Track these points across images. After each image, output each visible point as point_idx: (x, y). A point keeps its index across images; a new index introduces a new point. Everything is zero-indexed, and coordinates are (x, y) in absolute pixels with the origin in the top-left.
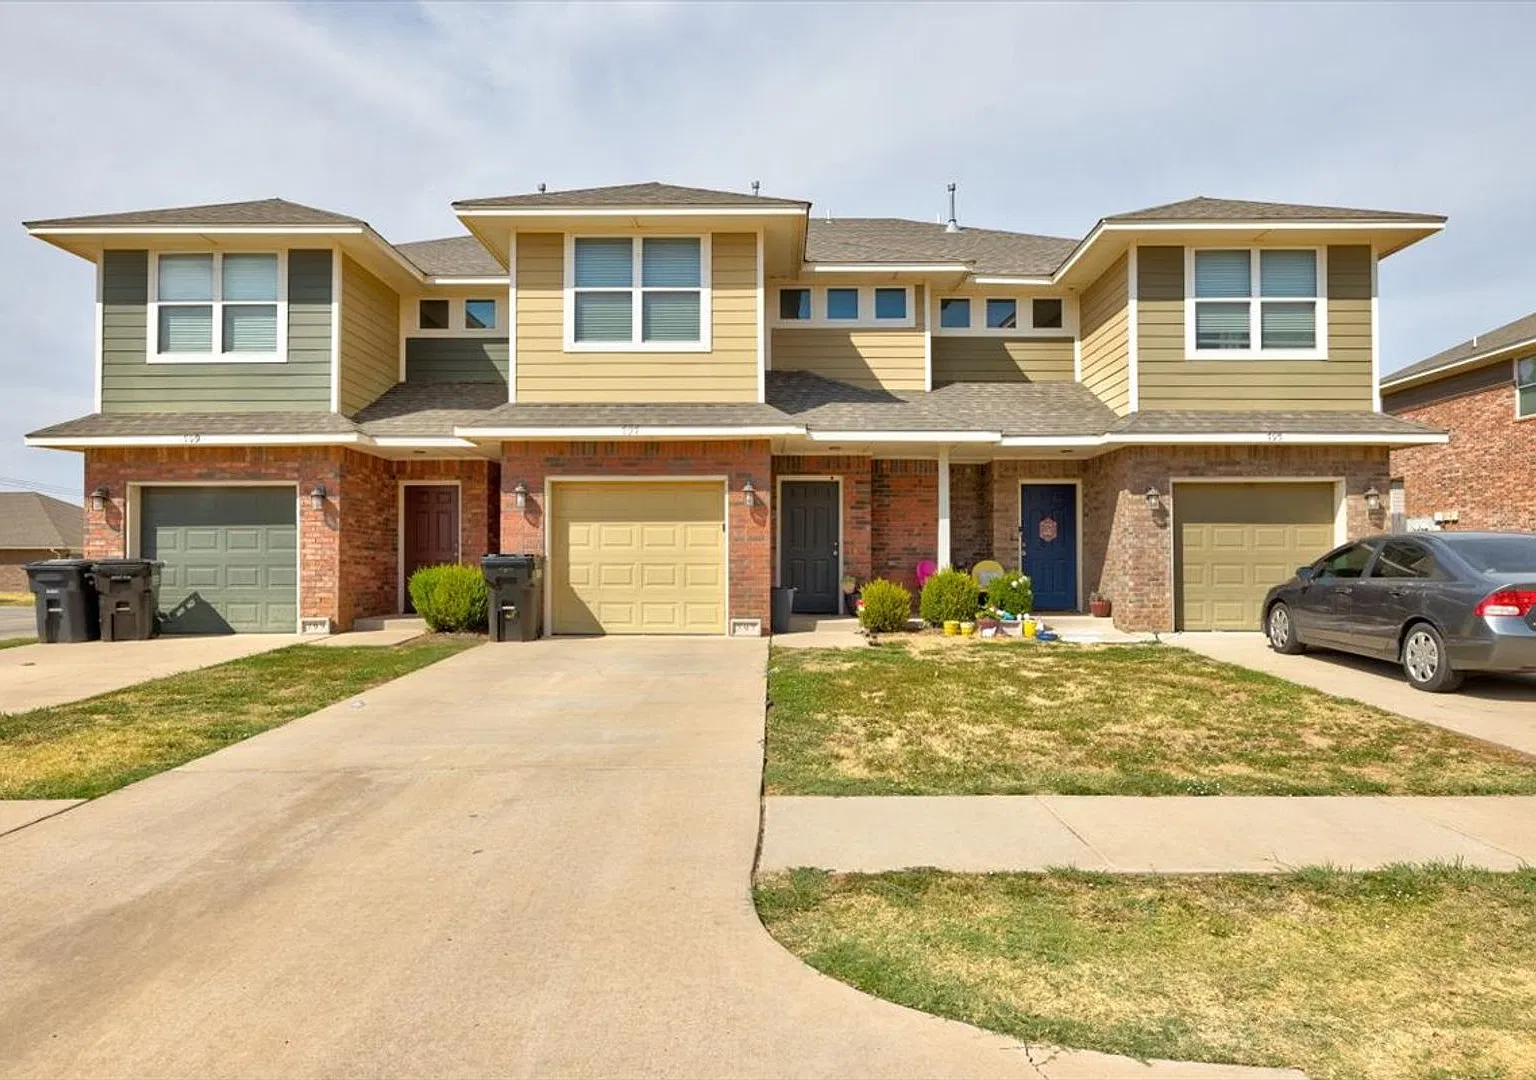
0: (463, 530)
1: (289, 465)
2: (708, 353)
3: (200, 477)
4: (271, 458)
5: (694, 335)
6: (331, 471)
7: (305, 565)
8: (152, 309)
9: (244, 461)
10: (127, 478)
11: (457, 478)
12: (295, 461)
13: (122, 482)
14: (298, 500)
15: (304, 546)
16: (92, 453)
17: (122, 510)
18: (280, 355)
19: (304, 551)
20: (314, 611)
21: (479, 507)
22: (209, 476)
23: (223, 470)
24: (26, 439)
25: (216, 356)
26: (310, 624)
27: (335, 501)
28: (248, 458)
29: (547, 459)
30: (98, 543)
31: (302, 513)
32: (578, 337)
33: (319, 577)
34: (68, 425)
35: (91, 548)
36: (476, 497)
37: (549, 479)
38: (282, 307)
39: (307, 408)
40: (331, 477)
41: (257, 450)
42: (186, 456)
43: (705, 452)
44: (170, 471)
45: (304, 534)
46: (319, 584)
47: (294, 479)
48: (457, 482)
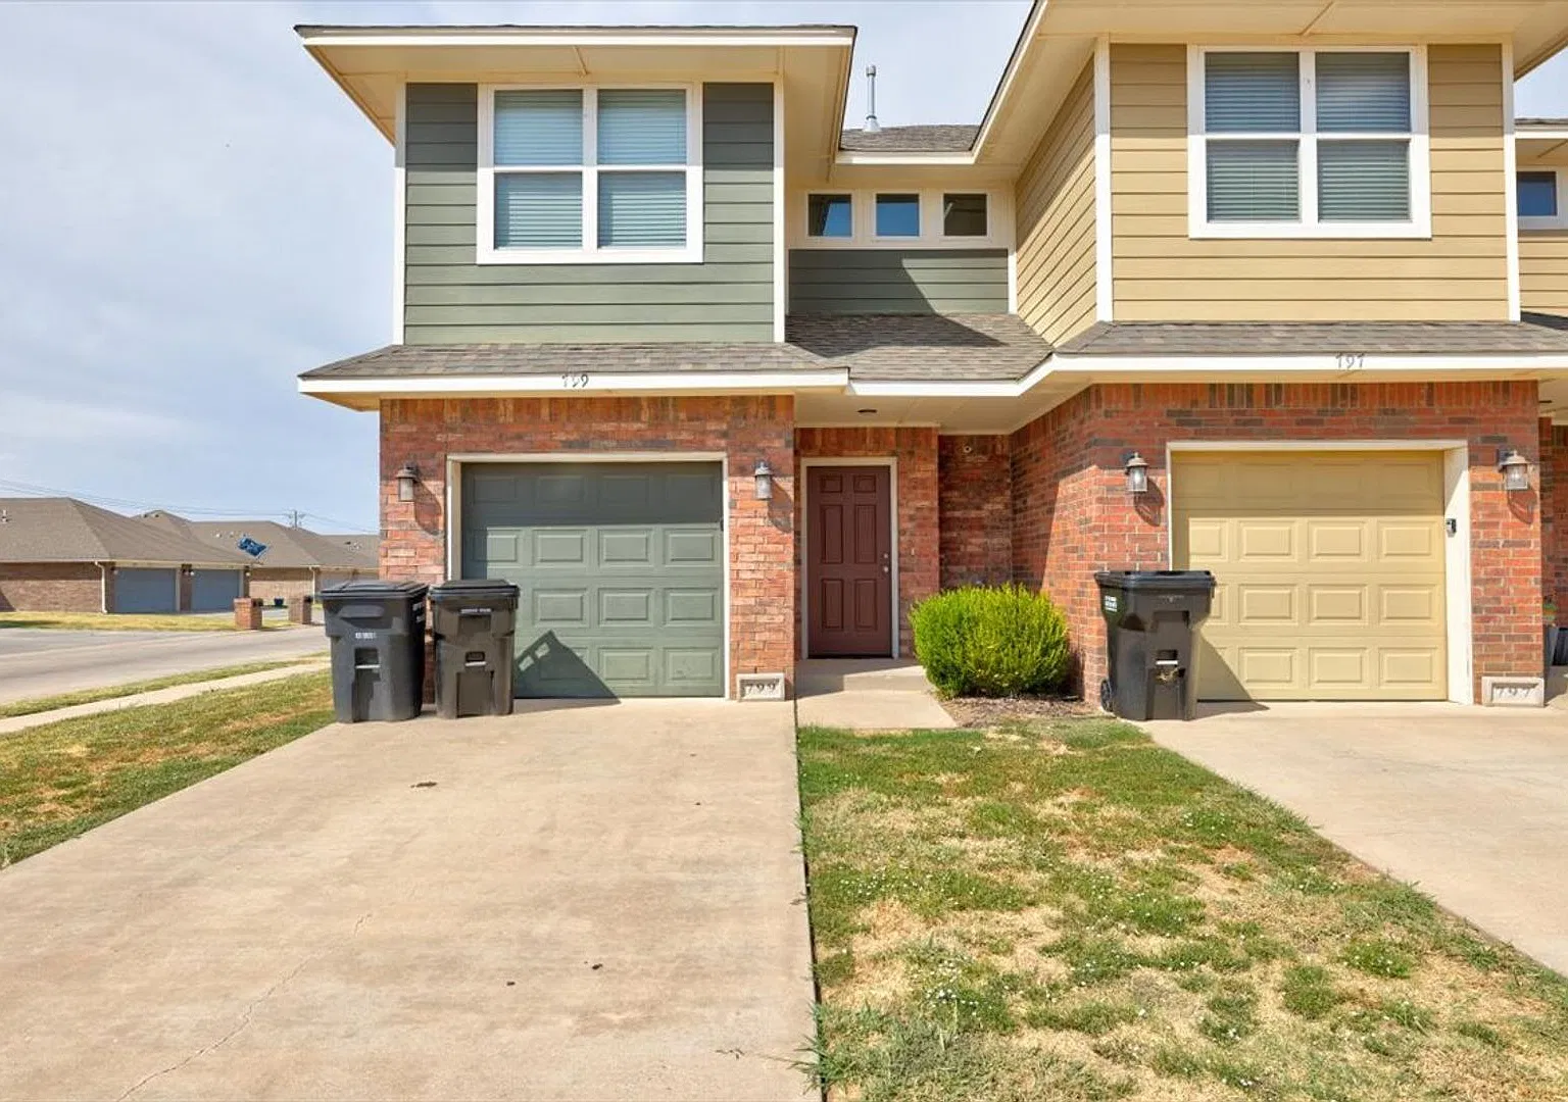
0: (901, 532)
1: (712, 426)
2: (1426, 239)
3: (569, 446)
4: (682, 416)
5: (1402, 212)
6: (779, 436)
7: (738, 586)
8: (485, 177)
9: (638, 419)
10: (447, 447)
11: (893, 454)
12: (719, 419)
13: (440, 455)
14: (726, 484)
15: (735, 557)
16: (395, 409)
17: (440, 499)
18: (692, 251)
19: (739, 566)
20: (754, 663)
21: (925, 497)
22: (583, 445)
23: (604, 436)
24: (300, 380)
25: (588, 252)
26: (750, 683)
27: (787, 484)
28: (645, 416)
29: (1170, 414)
30: (402, 553)
31: (732, 506)
32: (1211, 215)
33: (762, 606)
34: (361, 360)
35: (393, 562)
36: (922, 483)
37: (1173, 446)
38: (695, 174)
39: (737, 336)
40: (780, 447)
41: (661, 404)
42: (545, 412)
43: (1430, 403)
44: (519, 437)
45: (736, 537)
46: (763, 619)
47: (722, 450)
48: (891, 462)
